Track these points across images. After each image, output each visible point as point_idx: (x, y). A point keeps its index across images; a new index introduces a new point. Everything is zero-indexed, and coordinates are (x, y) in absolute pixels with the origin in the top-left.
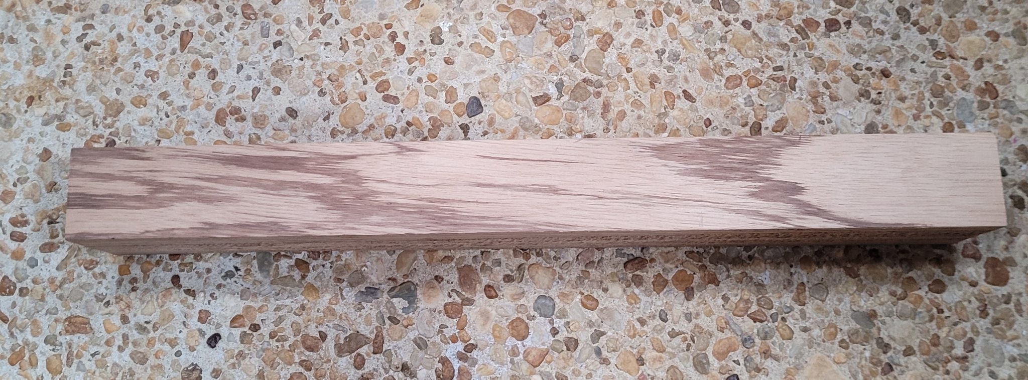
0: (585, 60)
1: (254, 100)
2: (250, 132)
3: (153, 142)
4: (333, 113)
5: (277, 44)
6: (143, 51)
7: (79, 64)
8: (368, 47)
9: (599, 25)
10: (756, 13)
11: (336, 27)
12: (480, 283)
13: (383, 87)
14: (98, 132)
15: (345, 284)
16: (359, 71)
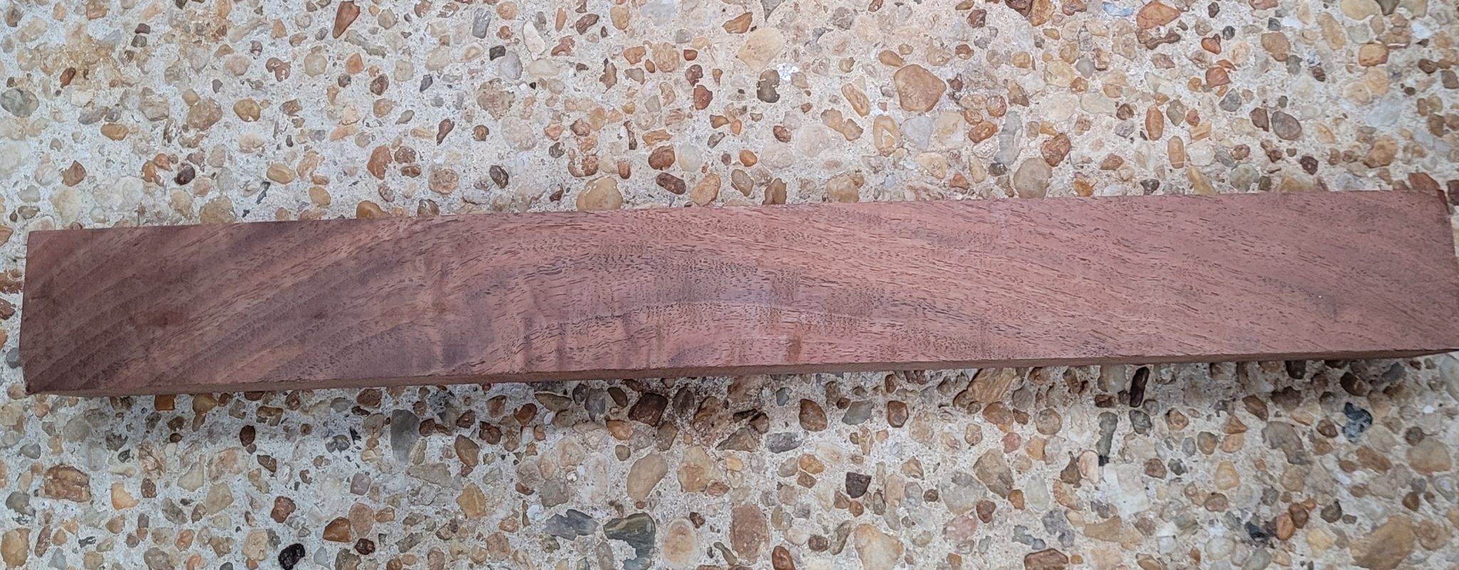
0: (1016, 175)
1: (440, 142)
2: (423, 196)
3: (258, 184)
4: (568, 190)
5: (496, 52)
6: (272, 25)
7: (161, 27)
8: (649, 85)
9: (1051, 117)
10: (1328, 147)
11: (602, 40)
12: (767, 541)
13: (661, 160)
14: (170, 151)
15: (533, 498)
16: (625, 124)
